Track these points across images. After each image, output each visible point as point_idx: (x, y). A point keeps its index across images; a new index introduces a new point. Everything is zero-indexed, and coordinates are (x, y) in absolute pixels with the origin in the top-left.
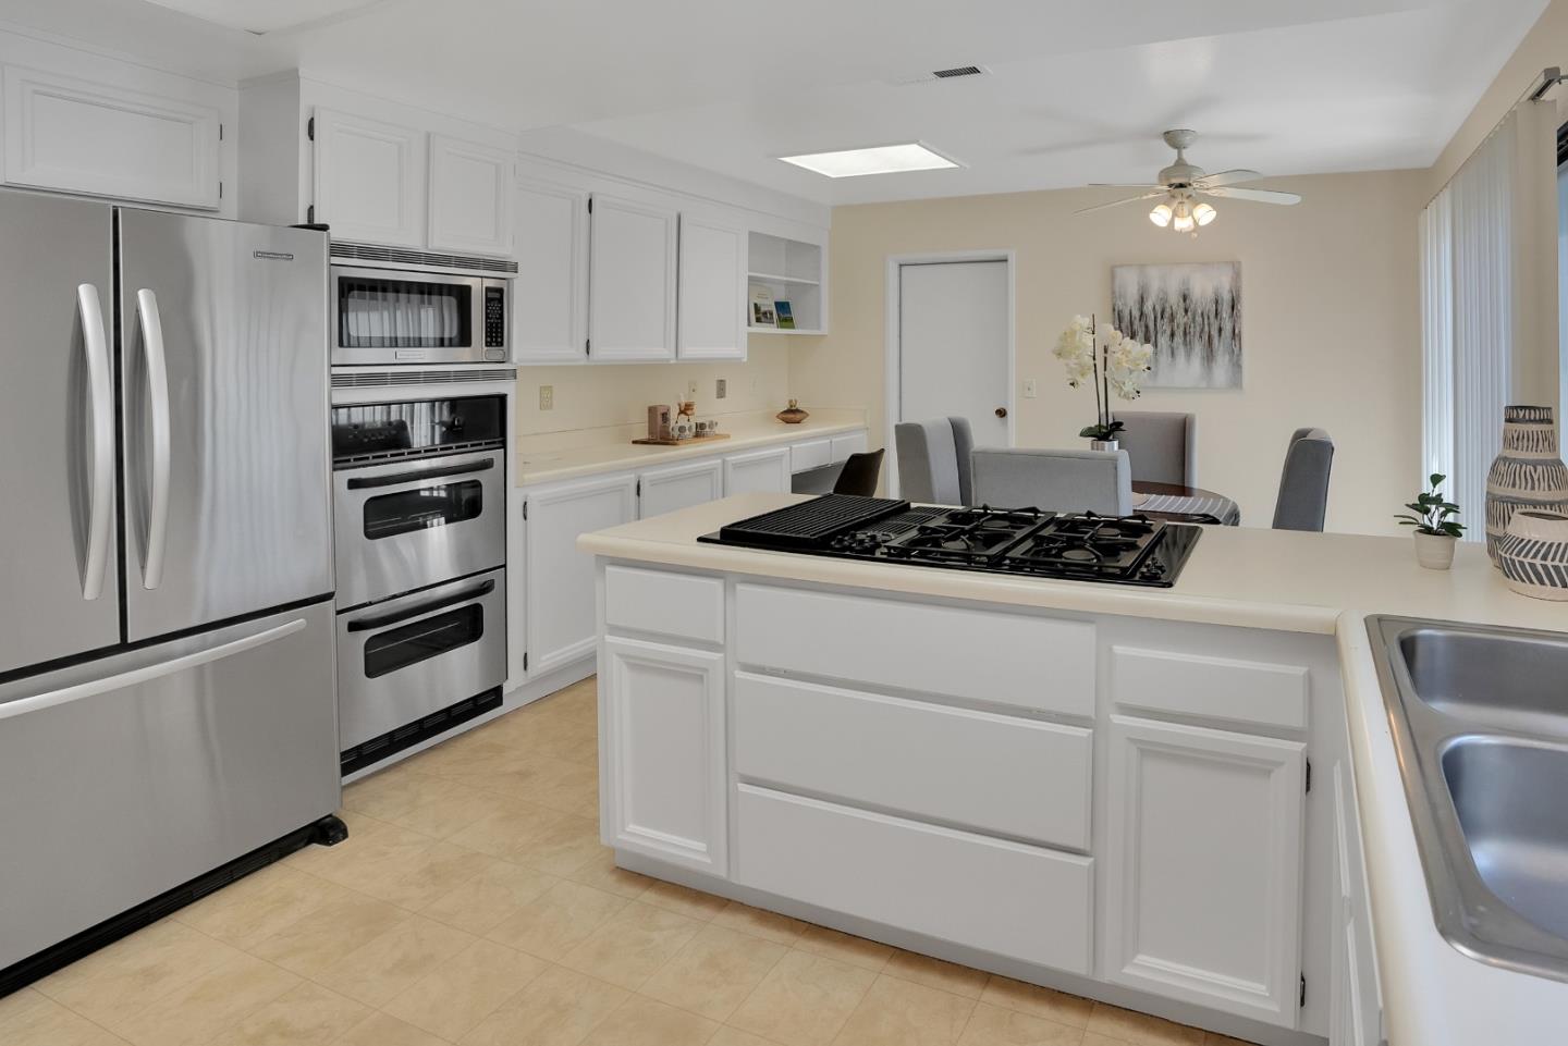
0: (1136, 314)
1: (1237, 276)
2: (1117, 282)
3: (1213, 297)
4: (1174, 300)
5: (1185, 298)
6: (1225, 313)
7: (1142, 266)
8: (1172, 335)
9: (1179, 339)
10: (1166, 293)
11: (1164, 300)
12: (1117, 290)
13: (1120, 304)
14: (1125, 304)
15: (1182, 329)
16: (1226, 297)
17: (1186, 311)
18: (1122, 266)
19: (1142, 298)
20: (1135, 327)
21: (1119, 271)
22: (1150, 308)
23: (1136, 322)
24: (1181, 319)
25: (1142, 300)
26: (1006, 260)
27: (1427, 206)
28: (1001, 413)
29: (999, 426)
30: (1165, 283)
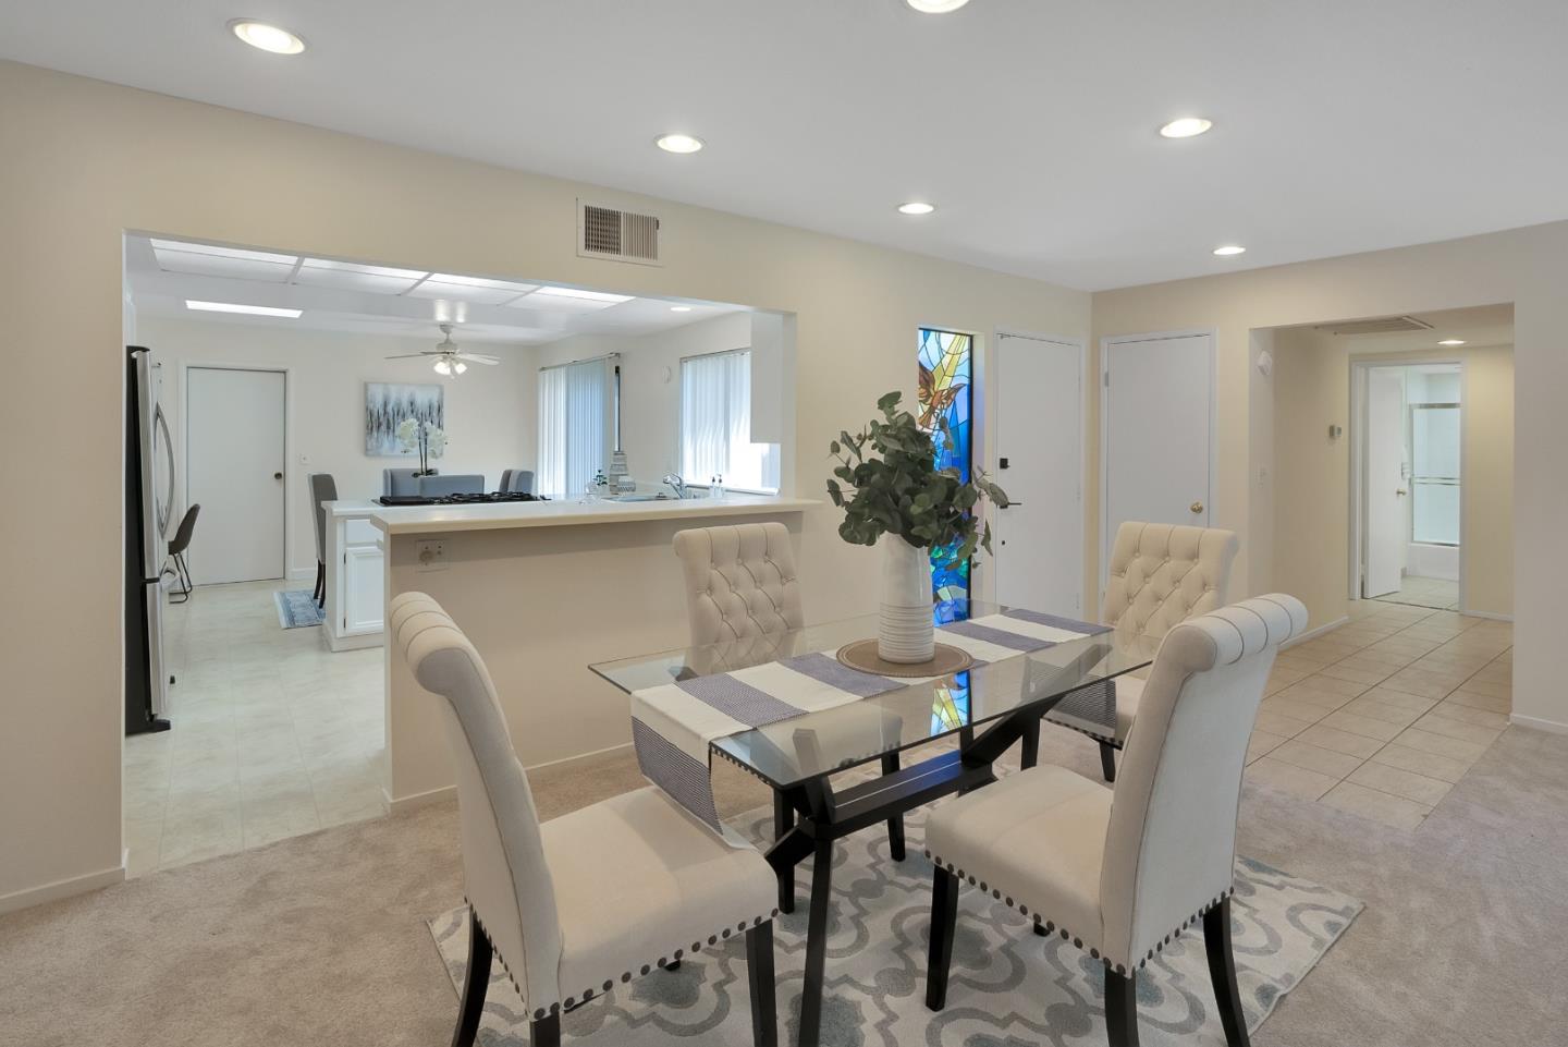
0: (381, 412)
1: (442, 394)
2: (369, 393)
3: (428, 403)
4: (405, 404)
5: (412, 404)
6: (435, 414)
7: (386, 384)
10: (400, 400)
11: (399, 405)
12: (369, 397)
13: (371, 406)
14: (374, 406)
16: (436, 405)
17: (413, 412)
18: (372, 383)
19: (386, 403)
20: (381, 420)
21: (370, 386)
22: (390, 408)
23: (382, 417)
25: (385, 405)
26: (284, 372)
27: (543, 369)
28: (278, 476)
29: (276, 485)
30: (399, 395)
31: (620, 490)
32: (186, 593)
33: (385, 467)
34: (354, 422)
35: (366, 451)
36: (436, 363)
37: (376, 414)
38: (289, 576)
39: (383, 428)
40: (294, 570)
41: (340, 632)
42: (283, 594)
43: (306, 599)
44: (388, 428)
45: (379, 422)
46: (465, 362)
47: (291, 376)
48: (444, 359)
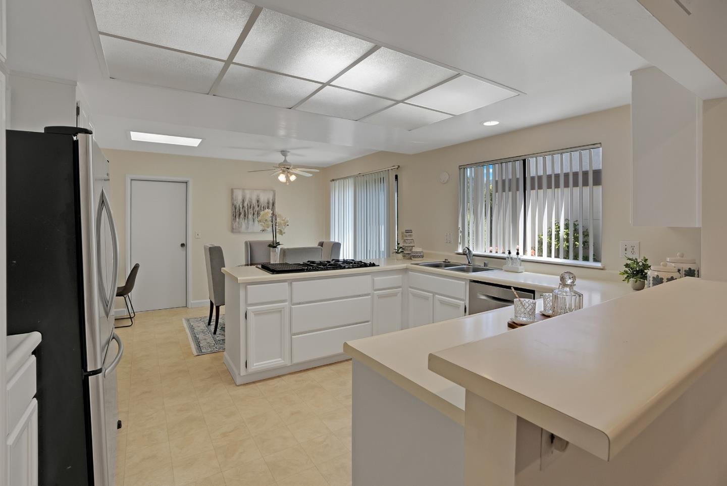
0: (241, 206)
1: (274, 195)
2: (234, 194)
3: (267, 201)
4: (254, 202)
5: (258, 201)
6: (270, 207)
7: (243, 189)
8: (254, 214)
9: (256, 215)
10: (251, 200)
11: (251, 202)
12: (234, 198)
13: (235, 202)
14: (237, 203)
15: (257, 212)
16: (271, 201)
17: (258, 206)
18: (235, 189)
19: (243, 200)
21: (235, 190)
22: (246, 205)
23: (241, 210)
24: (257, 209)
25: (243, 201)
26: (187, 183)
27: (333, 180)
28: (183, 245)
29: (181, 251)
30: (251, 196)
31: (414, 257)
32: (131, 318)
33: (246, 240)
34: (226, 213)
35: (233, 230)
36: (278, 175)
37: (238, 208)
38: (189, 306)
39: (242, 216)
40: (192, 302)
41: (243, 372)
42: (188, 320)
43: (203, 325)
44: (245, 216)
45: (240, 212)
46: (296, 175)
47: (190, 185)
48: (283, 172)
